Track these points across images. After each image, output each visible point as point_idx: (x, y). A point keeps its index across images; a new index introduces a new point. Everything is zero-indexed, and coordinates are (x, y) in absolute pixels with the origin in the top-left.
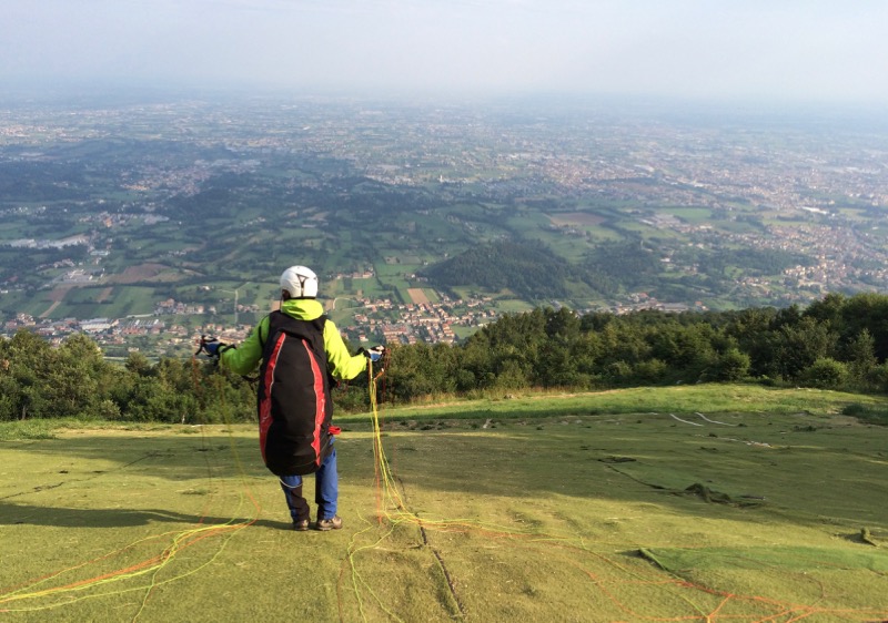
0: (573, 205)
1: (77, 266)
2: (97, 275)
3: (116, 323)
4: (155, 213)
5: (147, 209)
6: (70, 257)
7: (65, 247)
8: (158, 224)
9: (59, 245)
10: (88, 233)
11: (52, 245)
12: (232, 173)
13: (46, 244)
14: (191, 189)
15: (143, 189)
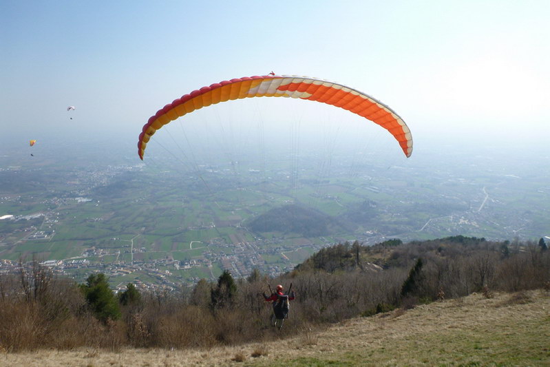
0: (328, 182)
1: (38, 229)
2: (49, 234)
3: (61, 262)
4: (84, 197)
5: (80, 194)
6: (35, 225)
7: (31, 219)
8: (87, 202)
9: (28, 218)
10: (45, 211)
11: (23, 218)
12: (129, 172)
13: (21, 217)
14: (104, 181)
15: (77, 183)
